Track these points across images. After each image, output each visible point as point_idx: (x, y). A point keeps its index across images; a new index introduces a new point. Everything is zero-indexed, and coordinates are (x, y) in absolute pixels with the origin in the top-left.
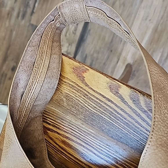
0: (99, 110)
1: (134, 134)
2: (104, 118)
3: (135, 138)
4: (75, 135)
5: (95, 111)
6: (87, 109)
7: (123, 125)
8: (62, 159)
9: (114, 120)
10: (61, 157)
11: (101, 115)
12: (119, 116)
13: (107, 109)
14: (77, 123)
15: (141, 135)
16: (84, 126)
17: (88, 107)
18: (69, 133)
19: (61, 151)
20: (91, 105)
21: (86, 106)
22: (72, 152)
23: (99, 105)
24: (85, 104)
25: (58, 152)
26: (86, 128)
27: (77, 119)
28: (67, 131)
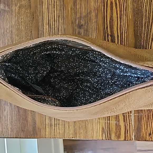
0: (146, 14)
1: (144, 41)
2: (143, 20)
3: (142, 43)
4: (121, 8)
5: (144, 12)
6: (143, 6)
7: (146, 32)
8: (100, 8)
9: (146, 26)
10: (101, 7)
11: (144, 17)
12: (150, 28)
13: (150, 18)
14: (129, 5)
15: (146, 45)
16: (130, 10)
17: (144, 6)
18: (120, 3)
19: (105, 4)
20: (147, 7)
21: (144, 4)
22: (109, 12)
23: (149, 12)
24: (145, 4)
25: (103, 3)
26: (130, 12)
27: (132, 3)
28: (120, 1)
